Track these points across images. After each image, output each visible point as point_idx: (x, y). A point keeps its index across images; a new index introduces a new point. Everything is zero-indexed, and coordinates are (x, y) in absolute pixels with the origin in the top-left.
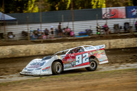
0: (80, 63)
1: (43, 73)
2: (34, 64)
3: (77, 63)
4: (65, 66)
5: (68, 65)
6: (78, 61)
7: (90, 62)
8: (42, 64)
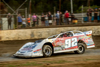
0: (69, 46)
1: (34, 55)
2: (27, 47)
3: (66, 47)
4: (55, 49)
5: (57, 48)
6: (68, 45)
7: (78, 46)
8: (34, 47)
